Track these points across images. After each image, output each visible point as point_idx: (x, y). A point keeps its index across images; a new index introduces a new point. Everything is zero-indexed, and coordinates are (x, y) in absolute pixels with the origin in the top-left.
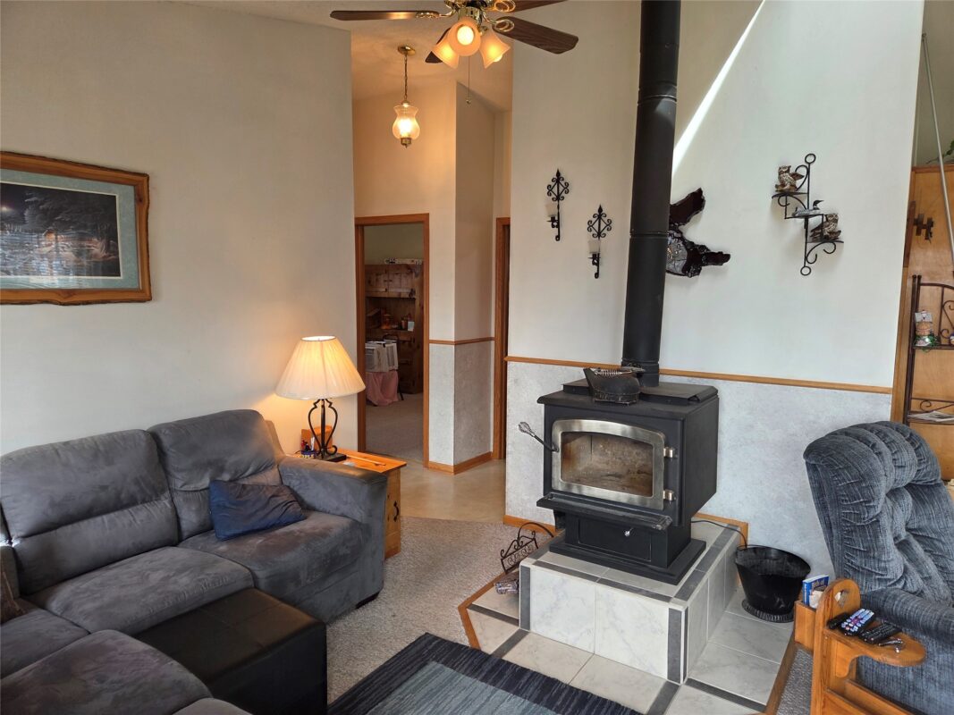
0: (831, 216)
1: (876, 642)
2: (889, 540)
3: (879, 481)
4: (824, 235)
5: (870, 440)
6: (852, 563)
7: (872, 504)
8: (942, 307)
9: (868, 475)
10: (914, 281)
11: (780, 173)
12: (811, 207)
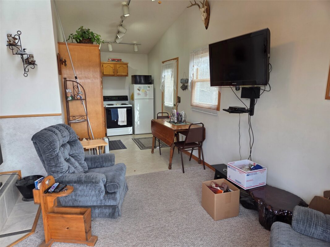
0: (31, 55)
1: (60, 191)
2: (62, 160)
3: (57, 142)
4: (29, 62)
5: (53, 130)
6: (52, 170)
7: (55, 150)
8: (74, 87)
9: (53, 141)
10: (64, 79)
11: (8, 36)
12: (23, 51)
